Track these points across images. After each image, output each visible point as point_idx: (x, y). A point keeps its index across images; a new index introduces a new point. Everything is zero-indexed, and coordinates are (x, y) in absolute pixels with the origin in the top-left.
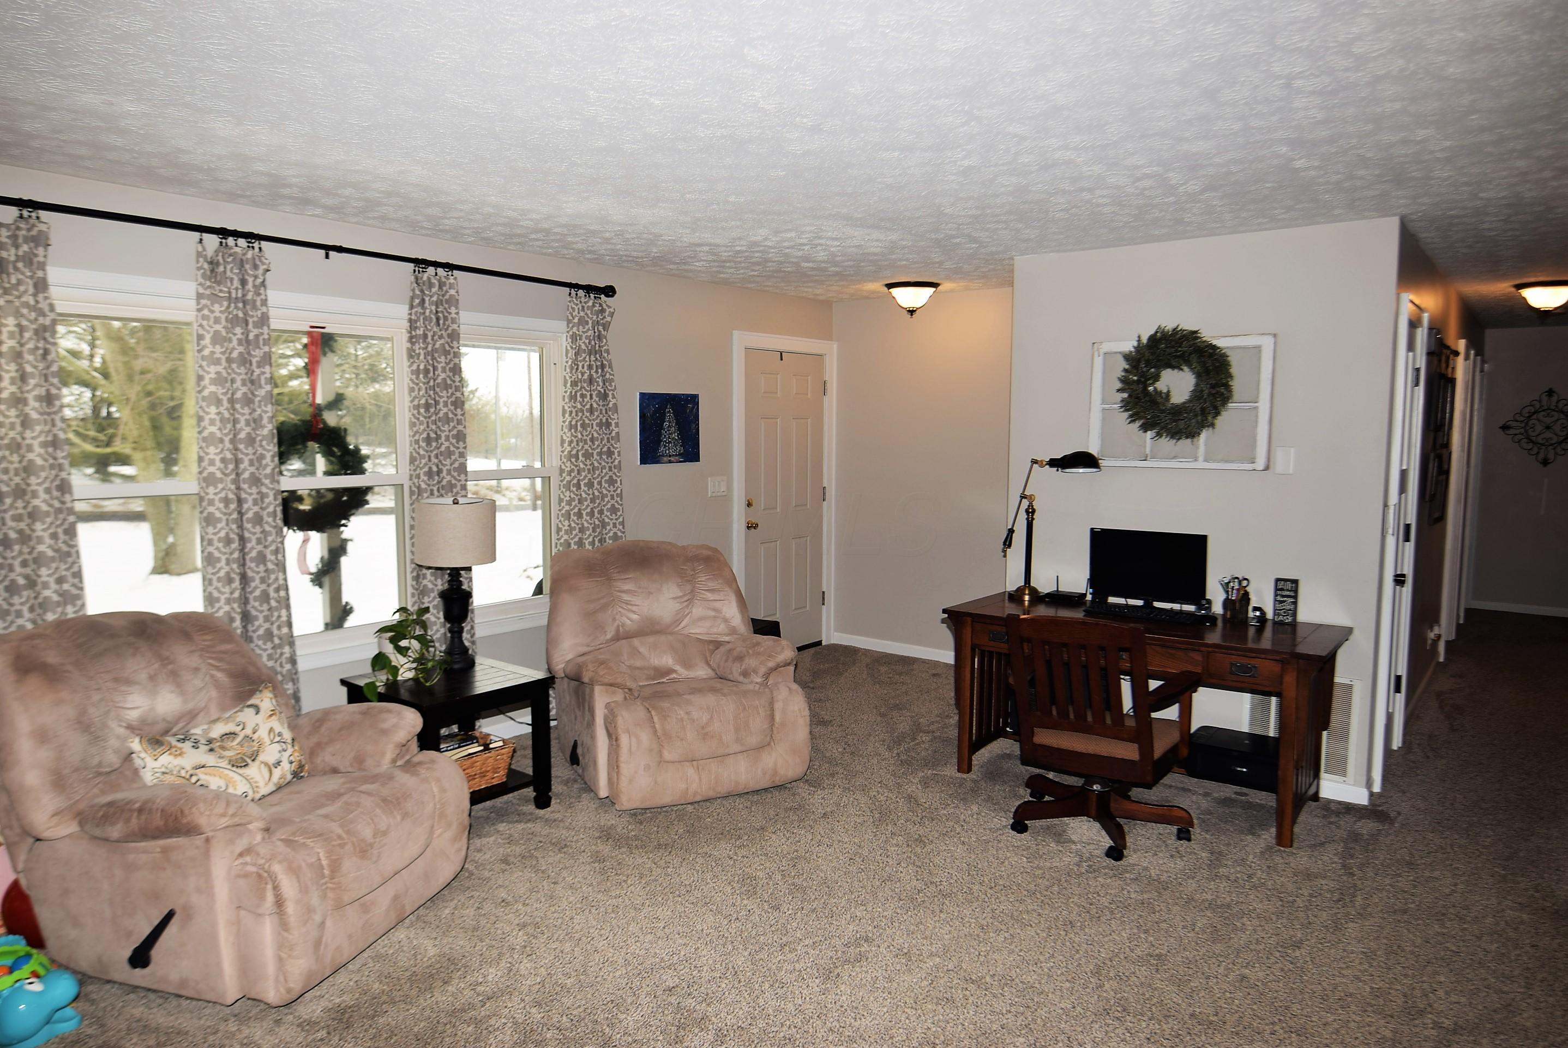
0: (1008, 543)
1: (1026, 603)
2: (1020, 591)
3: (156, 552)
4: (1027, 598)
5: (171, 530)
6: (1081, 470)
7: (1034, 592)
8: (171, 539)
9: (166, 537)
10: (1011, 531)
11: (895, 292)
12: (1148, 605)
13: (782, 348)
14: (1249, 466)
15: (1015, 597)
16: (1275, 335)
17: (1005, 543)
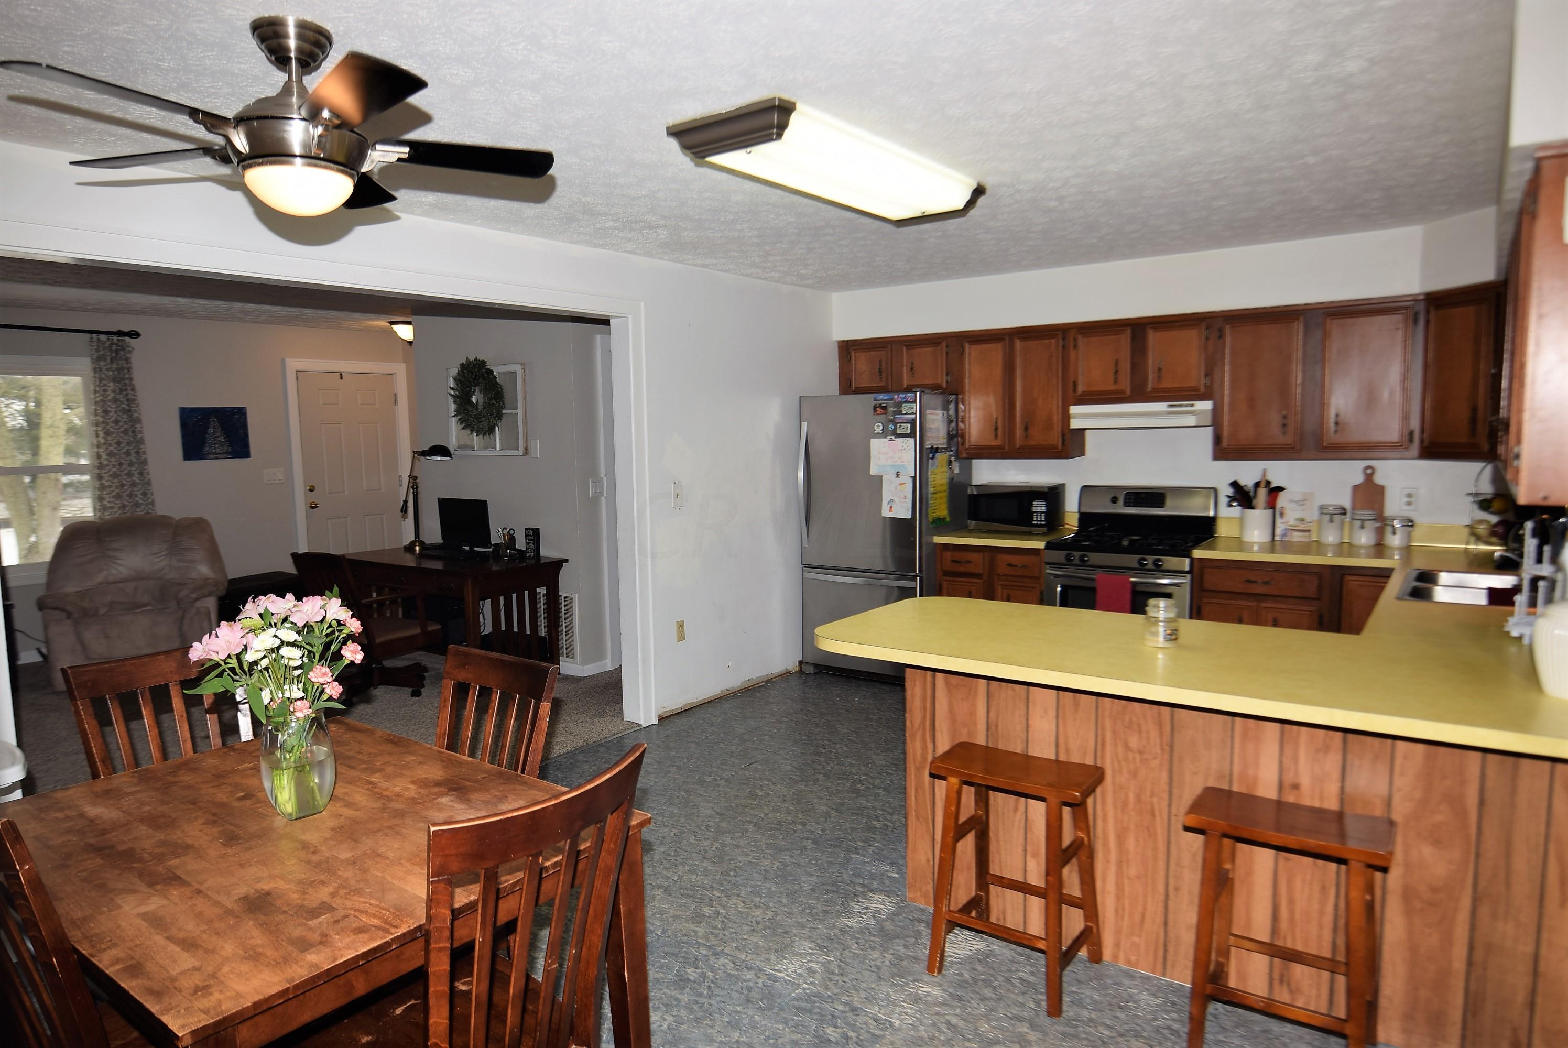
0: (404, 510)
1: (418, 552)
2: (412, 544)
3: (20, 550)
4: (417, 548)
5: (34, 531)
6: (439, 458)
7: (422, 544)
8: (33, 539)
9: (29, 536)
10: (406, 502)
11: (395, 327)
12: (471, 548)
13: (341, 371)
14: (516, 453)
15: (410, 548)
16: (523, 364)
17: (402, 511)
